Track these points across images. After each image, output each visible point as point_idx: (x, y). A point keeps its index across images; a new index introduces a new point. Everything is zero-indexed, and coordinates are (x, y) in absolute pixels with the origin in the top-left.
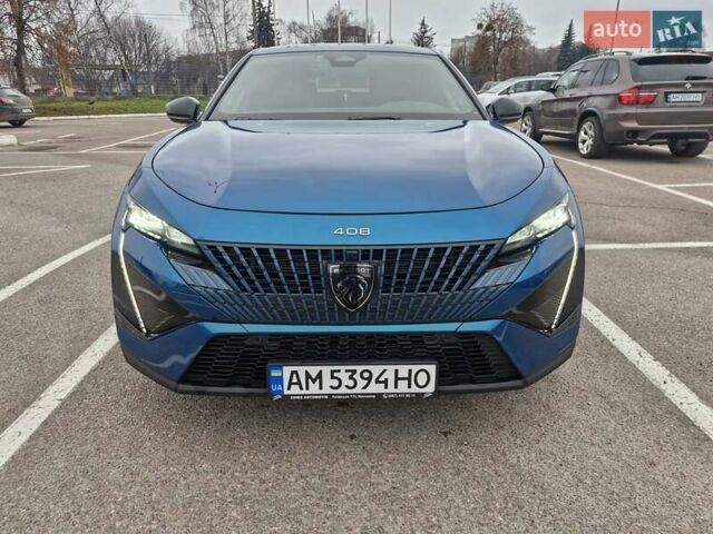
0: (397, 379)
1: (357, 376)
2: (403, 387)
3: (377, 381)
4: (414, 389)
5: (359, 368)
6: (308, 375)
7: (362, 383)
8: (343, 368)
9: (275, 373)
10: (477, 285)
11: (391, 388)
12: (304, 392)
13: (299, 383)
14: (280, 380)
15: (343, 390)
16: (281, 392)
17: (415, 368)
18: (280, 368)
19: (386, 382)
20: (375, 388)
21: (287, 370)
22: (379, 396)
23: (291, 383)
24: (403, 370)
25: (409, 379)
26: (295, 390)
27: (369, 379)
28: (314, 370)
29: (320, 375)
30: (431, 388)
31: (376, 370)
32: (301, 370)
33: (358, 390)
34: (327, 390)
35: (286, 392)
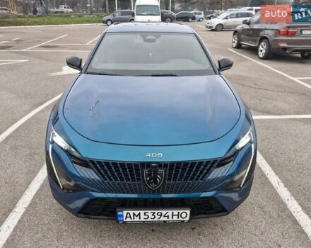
0: (173, 215)
1: (155, 214)
2: (175, 218)
3: (164, 216)
4: (180, 219)
5: (157, 212)
6: (134, 214)
7: (157, 217)
8: (150, 212)
9: (119, 213)
10: (209, 177)
11: (170, 219)
12: (133, 220)
13: (130, 217)
14: (122, 216)
15: (149, 219)
16: (123, 220)
17: (181, 212)
18: (122, 211)
19: (168, 217)
20: (163, 219)
21: (125, 213)
22: (165, 222)
23: (127, 217)
24: (176, 212)
25: (178, 215)
26: (128, 219)
27: (161, 215)
28: (137, 213)
29: (139, 214)
30: (188, 218)
31: (164, 212)
32: (131, 213)
33: (156, 219)
34: (142, 219)
35: (125, 220)
